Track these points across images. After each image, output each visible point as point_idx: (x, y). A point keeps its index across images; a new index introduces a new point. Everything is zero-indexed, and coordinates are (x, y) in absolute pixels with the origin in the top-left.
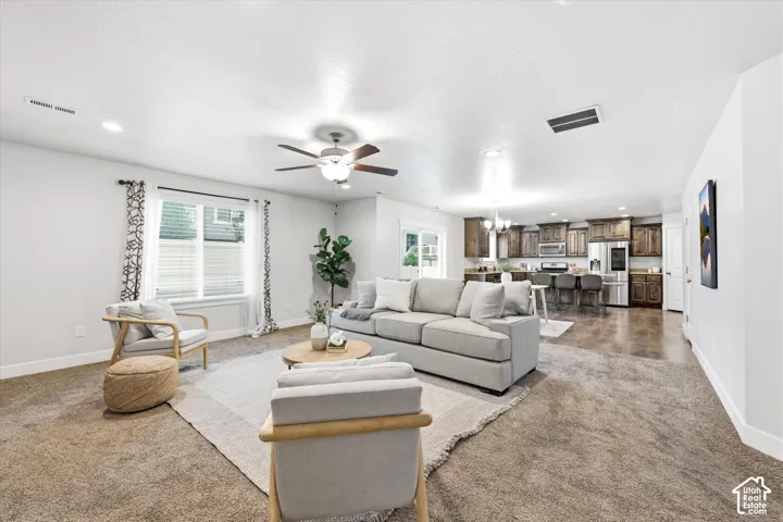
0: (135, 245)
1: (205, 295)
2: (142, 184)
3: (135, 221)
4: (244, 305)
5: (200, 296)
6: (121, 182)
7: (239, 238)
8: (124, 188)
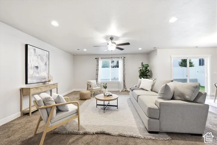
0: (97, 70)
1: (112, 80)
2: (98, 58)
3: (98, 65)
4: (119, 83)
5: (110, 81)
6: (96, 58)
7: (118, 67)
8: (96, 59)
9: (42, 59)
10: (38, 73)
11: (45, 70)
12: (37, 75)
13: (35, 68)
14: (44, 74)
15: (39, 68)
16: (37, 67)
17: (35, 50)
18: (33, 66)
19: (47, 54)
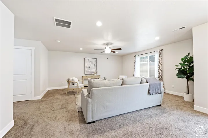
9: (92, 63)
10: (90, 70)
11: (94, 68)
12: (89, 71)
13: (88, 68)
14: (94, 70)
15: (91, 68)
16: (89, 67)
17: (88, 59)
18: (87, 67)
19: (95, 60)
